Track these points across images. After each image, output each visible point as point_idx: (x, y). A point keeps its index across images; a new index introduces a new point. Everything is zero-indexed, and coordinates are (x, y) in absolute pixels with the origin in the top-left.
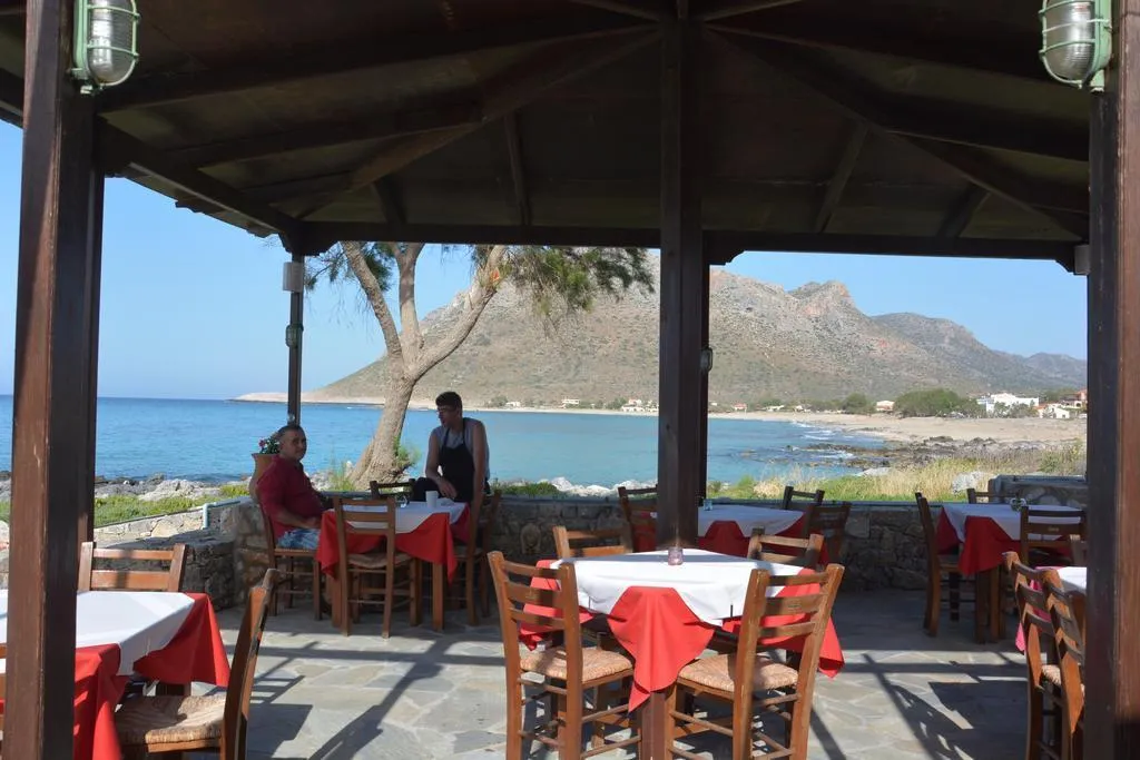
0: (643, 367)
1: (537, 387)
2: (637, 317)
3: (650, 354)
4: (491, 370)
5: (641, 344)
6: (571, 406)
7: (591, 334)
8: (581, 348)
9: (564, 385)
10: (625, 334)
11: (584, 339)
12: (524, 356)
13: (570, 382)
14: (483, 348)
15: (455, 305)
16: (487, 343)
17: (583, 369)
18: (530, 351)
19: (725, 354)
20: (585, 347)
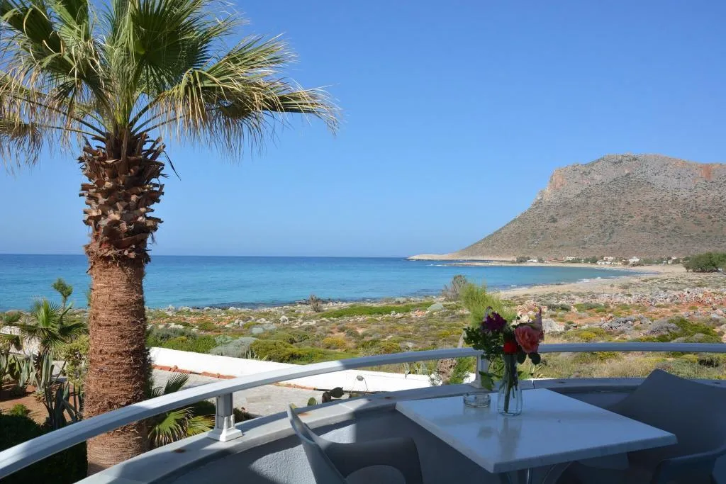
0: (657, 233)
1: (583, 248)
2: (655, 200)
3: (662, 224)
4: (555, 238)
5: (656, 217)
6: (569, 261)
7: (623, 212)
8: (615, 221)
9: (601, 246)
10: (647, 211)
11: (617, 215)
12: (577, 229)
13: (603, 244)
14: (553, 224)
15: (539, 198)
16: (555, 221)
17: (614, 236)
18: (581, 225)
19: (718, 221)
20: (617, 221)
